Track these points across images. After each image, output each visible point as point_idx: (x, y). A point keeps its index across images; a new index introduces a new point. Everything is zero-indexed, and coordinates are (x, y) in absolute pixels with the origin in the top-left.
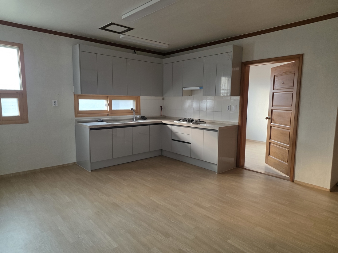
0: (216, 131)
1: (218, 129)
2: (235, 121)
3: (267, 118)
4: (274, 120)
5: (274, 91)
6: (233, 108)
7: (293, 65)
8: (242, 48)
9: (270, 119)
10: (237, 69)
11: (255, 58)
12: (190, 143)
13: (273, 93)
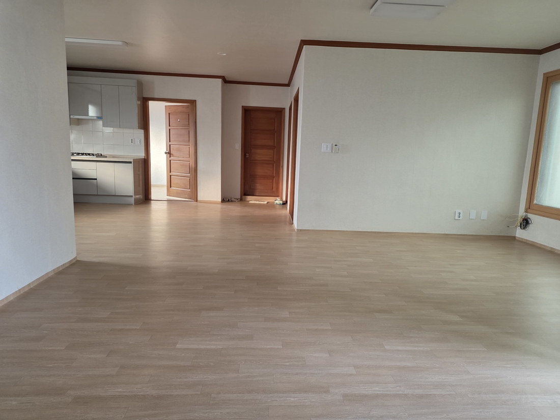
0: (130, 162)
1: (132, 161)
2: (142, 155)
3: (166, 153)
4: (172, 155)
5: (170, 128)
6: (137, 142)
7: (187, 107)
8: (142, 83)
9: (169, 153)
10: (139, 103)
11: (156, 97)
12: (96, 179)
13: (169, 129)
